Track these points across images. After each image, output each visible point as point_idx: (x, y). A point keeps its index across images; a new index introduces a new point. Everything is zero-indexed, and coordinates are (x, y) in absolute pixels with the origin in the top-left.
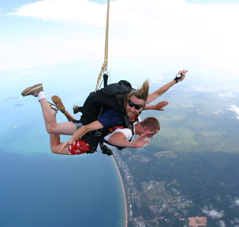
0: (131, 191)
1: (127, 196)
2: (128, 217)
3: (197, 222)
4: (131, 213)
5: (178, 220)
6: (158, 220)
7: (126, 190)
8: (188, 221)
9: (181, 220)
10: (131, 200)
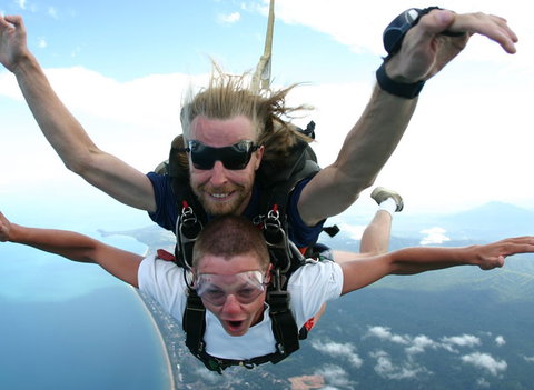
0: (177, 346)
1: (170, 353)
2: (175, 382)
3: (306, 383)
4: (180, 376)
5: (270, 382)
6: (232, 386)
7: (167, 344)
8: (290, 383)
9: (277, 384)
10: (179, 358)
